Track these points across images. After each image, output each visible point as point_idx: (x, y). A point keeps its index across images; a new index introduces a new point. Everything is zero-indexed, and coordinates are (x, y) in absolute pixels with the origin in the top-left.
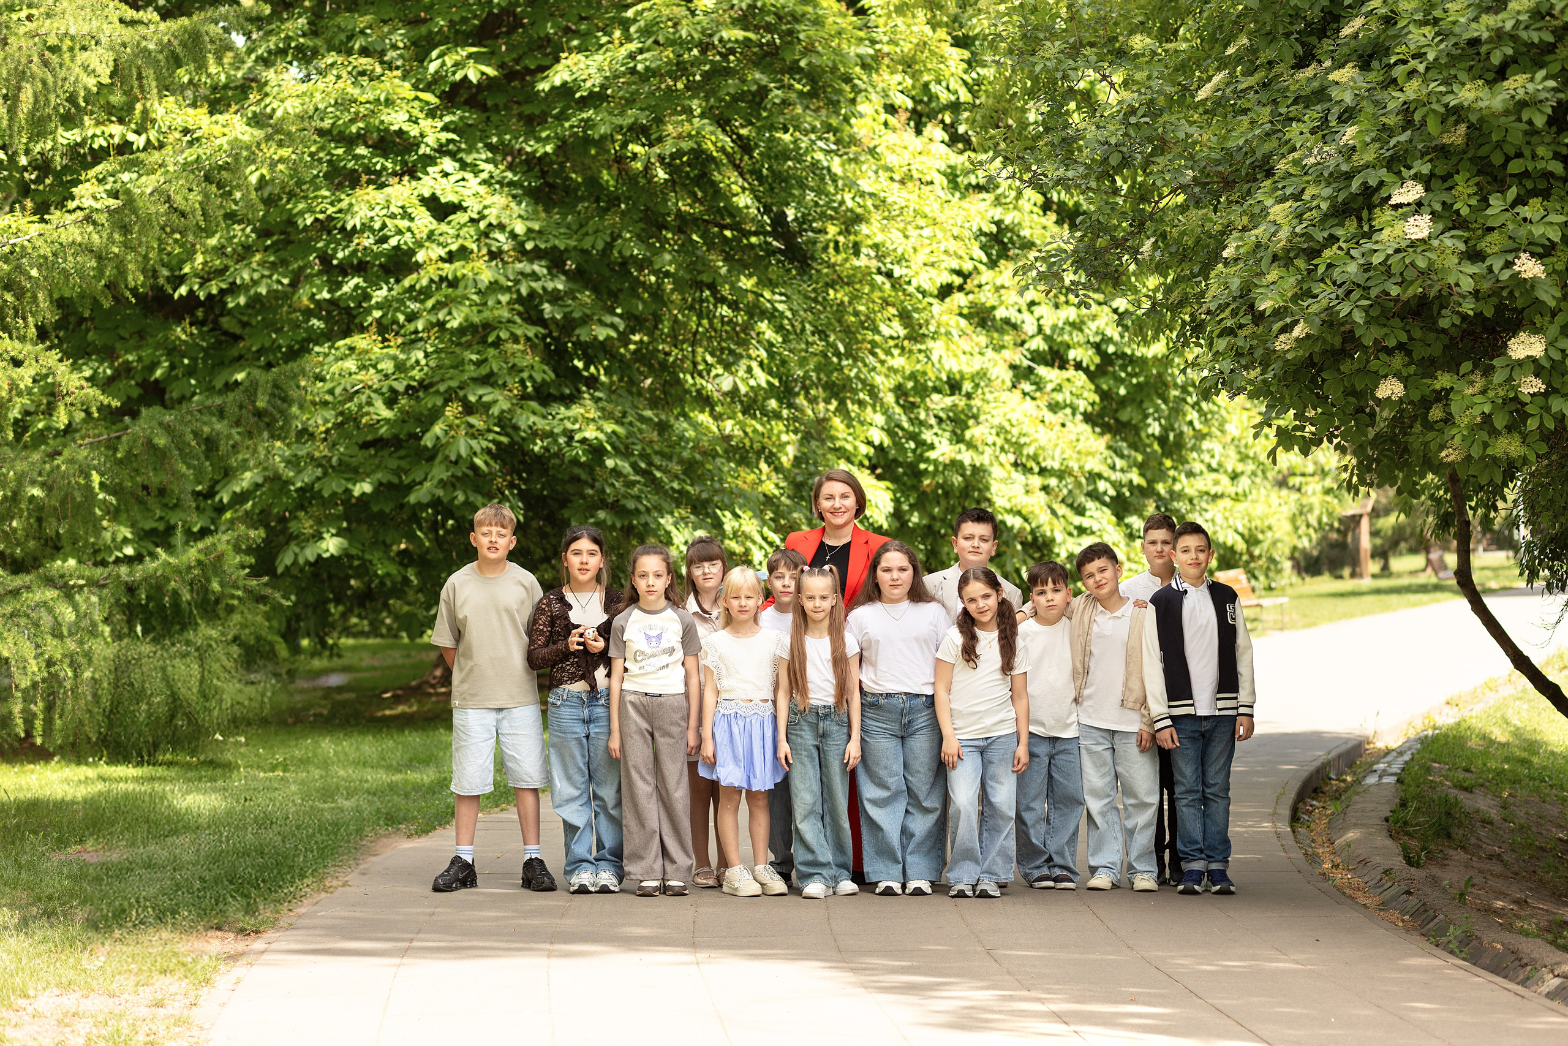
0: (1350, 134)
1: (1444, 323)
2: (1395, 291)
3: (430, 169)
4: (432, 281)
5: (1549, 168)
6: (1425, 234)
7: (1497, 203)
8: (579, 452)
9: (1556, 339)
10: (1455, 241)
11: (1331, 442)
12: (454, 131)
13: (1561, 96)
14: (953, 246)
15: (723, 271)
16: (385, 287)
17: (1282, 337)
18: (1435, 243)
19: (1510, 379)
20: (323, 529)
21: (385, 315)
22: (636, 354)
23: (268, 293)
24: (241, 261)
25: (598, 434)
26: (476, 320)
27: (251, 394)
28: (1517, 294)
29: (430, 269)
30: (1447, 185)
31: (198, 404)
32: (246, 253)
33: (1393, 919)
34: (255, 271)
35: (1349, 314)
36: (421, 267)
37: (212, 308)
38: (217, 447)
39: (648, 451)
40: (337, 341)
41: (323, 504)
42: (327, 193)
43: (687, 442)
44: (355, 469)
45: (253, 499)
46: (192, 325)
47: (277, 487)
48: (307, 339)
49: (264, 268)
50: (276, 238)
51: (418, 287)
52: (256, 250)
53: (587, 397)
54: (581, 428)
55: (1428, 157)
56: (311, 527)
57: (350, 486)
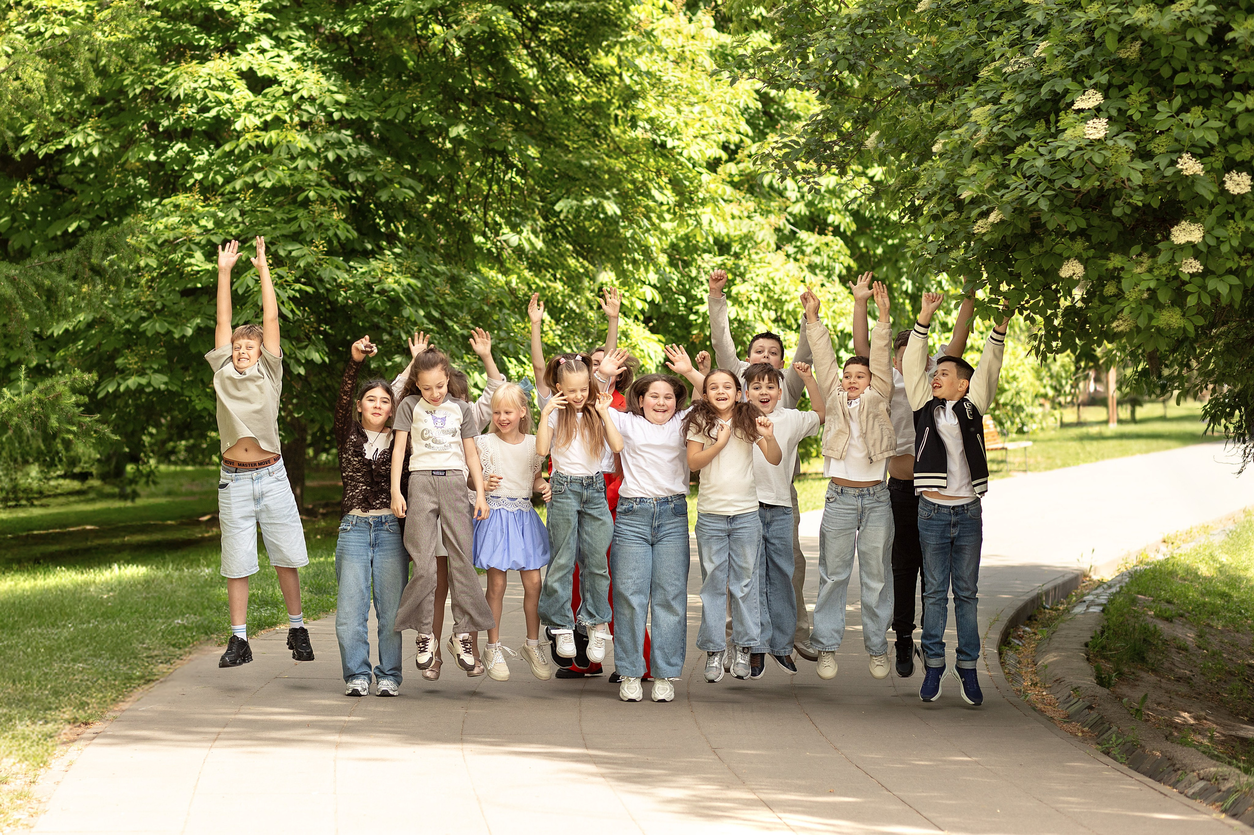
0: (1042, 48)
1: (1117, 212)
2: (1076, 184)
3: (248, 46)
4: (250, 146)
5: (1210, 81)
6: (1101, 135)
7: (1163, 108)
8: (378, 301)
9: (1213, 229)
10: (1127, 141)
11: (1021, 314)
12: (271, 12)
13: (1221, 19)
14: (722, 120)
15: (513, 140)
16: (206, 153)
17: (980, 223)
18: (1110, 143)
19: (1172, 261)
20: (147, 365)
21: (206, 177)
22: (432, 213)
23: (100, 154)
24: (77, 126)
25: (396, 286)
26: (288, 183)
27: (87, 251)
28: (1179, 189)
29: (248, 136)
30: (1123, 93)
31: (40, 261)
32: (81, 118)
33: (1074, 730)
34: (89, 135)
35: (1036, 202)
36: (239, 135)
37: (51, 167)
38: (56, 298)
39: (442, 302)
40: (162, 198)
41: (147, 344)
42: (155, 67)
43: (477, 294)
44: (177, 315)
45: (84, 338)
46: (33, 183)
47: (106, 330)
48: (134, 196)
49: (97, 133)
50: (108, 105)
51: (236, 151)
52: (90, 116)
53: (387, 252)
54: (380, 281)
55: (1107, 69)
56: (136, 363)
57: (172, 328)
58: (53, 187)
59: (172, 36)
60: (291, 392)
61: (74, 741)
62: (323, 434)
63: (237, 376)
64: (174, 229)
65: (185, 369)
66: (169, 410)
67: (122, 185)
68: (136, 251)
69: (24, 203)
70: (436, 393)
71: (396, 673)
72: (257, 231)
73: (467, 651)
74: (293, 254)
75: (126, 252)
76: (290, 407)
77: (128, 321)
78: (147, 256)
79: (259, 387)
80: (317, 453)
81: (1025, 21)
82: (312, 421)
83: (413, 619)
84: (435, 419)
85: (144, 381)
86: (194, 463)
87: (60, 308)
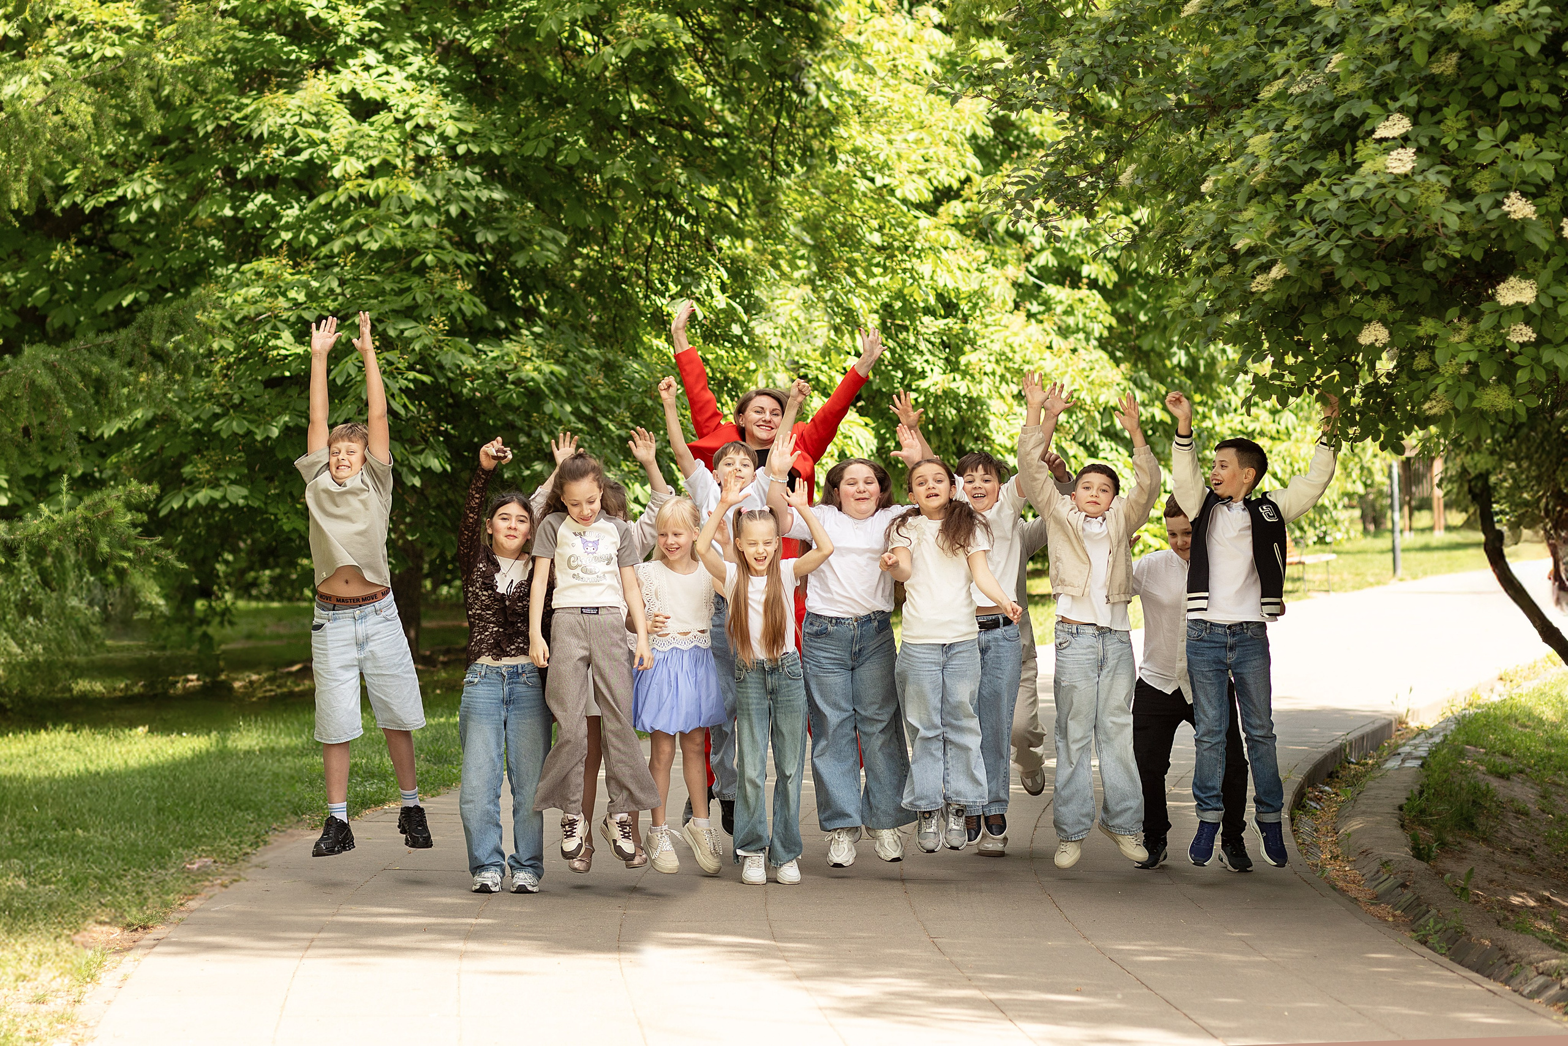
0: (1336, 61)
1: (1429, 266)
2: (1377, 231)
3: (350, 62)
4: (351, 198)
5: (1545, 102)
6: (1406, 168)
7: (1485, 135)
8: (514, 394)
9: (1548, 286)
10: (1439, 177)
11: (1311, 392)
12: (378, 19)
13: (1558, 24)
15: (683, 179)
16: (296, 206)
17: (1259, 279)
18: (1419, 179)
19: (1498, 327)
20: (221, 475)
21: (296, 237)
22: (582, 283)
23: (163, 208)
24: (133, 172)
25: (535, 375)
26: (399, 244)
27: (146, 331)
28: (1506, 236)
29: (349, 185)
30: (1436, 118)
31: (86, 342)
32: (138, 162)
33: (1383, 913)
34: (148, 184)
35: (1328, 255)
36: (338, 183)
37: (101, 224)
38: (107, 390)
39: (593, 395)
40: (241, 264)
41: (222, 448)
42: (232, 97)
43: (638, 385)
44: (260, 411)
45: (143, 440)
46: (77, 244)
47: (170, 430)
48: (205, 261)
49: (159, 181)
50: (173, 146)
51: (334, 205)
52: (149, 160)
53: (525, 332)
54: (516, 368)
55: (1415, 89)
56: (208, 472)
57: (253, 428)
58: (102, 250)
59: (253, 59)
60: (403, 508)
61: (130, 949)
62: (444, 561)
63: (334, 488)
64: (255, 302)
65: (270, 479)
66: (250, 532)
67: (190, 247)
68: (208, 330)
69: (66, 269)
70: (587, 510)
71: (536, 864)
72: (361, 305)
73: (625, 836)
74: (406, 334)
75: (195, 331)
76: (402, 527)
77: (197, 419)
78: (222, 337)
79: (363, 502)
80: (436, 586)
81: (1315, 29)
82: (430, 545)
83: (557, 795)
84: (585, 543)
85: (217, 494)
86: (281, 598)
87: (111, 403)
